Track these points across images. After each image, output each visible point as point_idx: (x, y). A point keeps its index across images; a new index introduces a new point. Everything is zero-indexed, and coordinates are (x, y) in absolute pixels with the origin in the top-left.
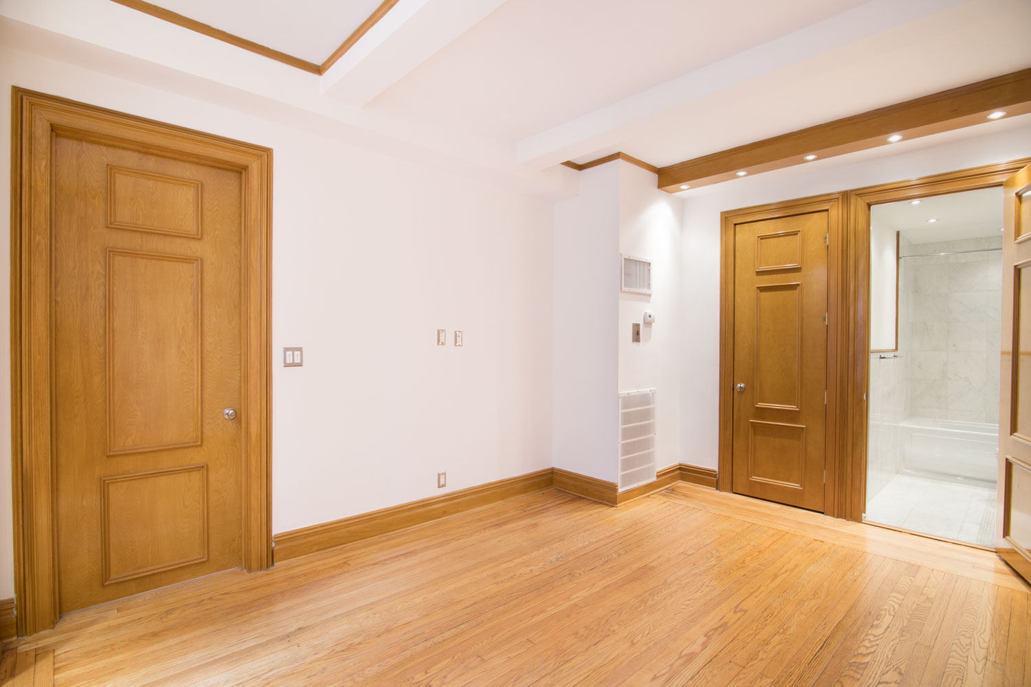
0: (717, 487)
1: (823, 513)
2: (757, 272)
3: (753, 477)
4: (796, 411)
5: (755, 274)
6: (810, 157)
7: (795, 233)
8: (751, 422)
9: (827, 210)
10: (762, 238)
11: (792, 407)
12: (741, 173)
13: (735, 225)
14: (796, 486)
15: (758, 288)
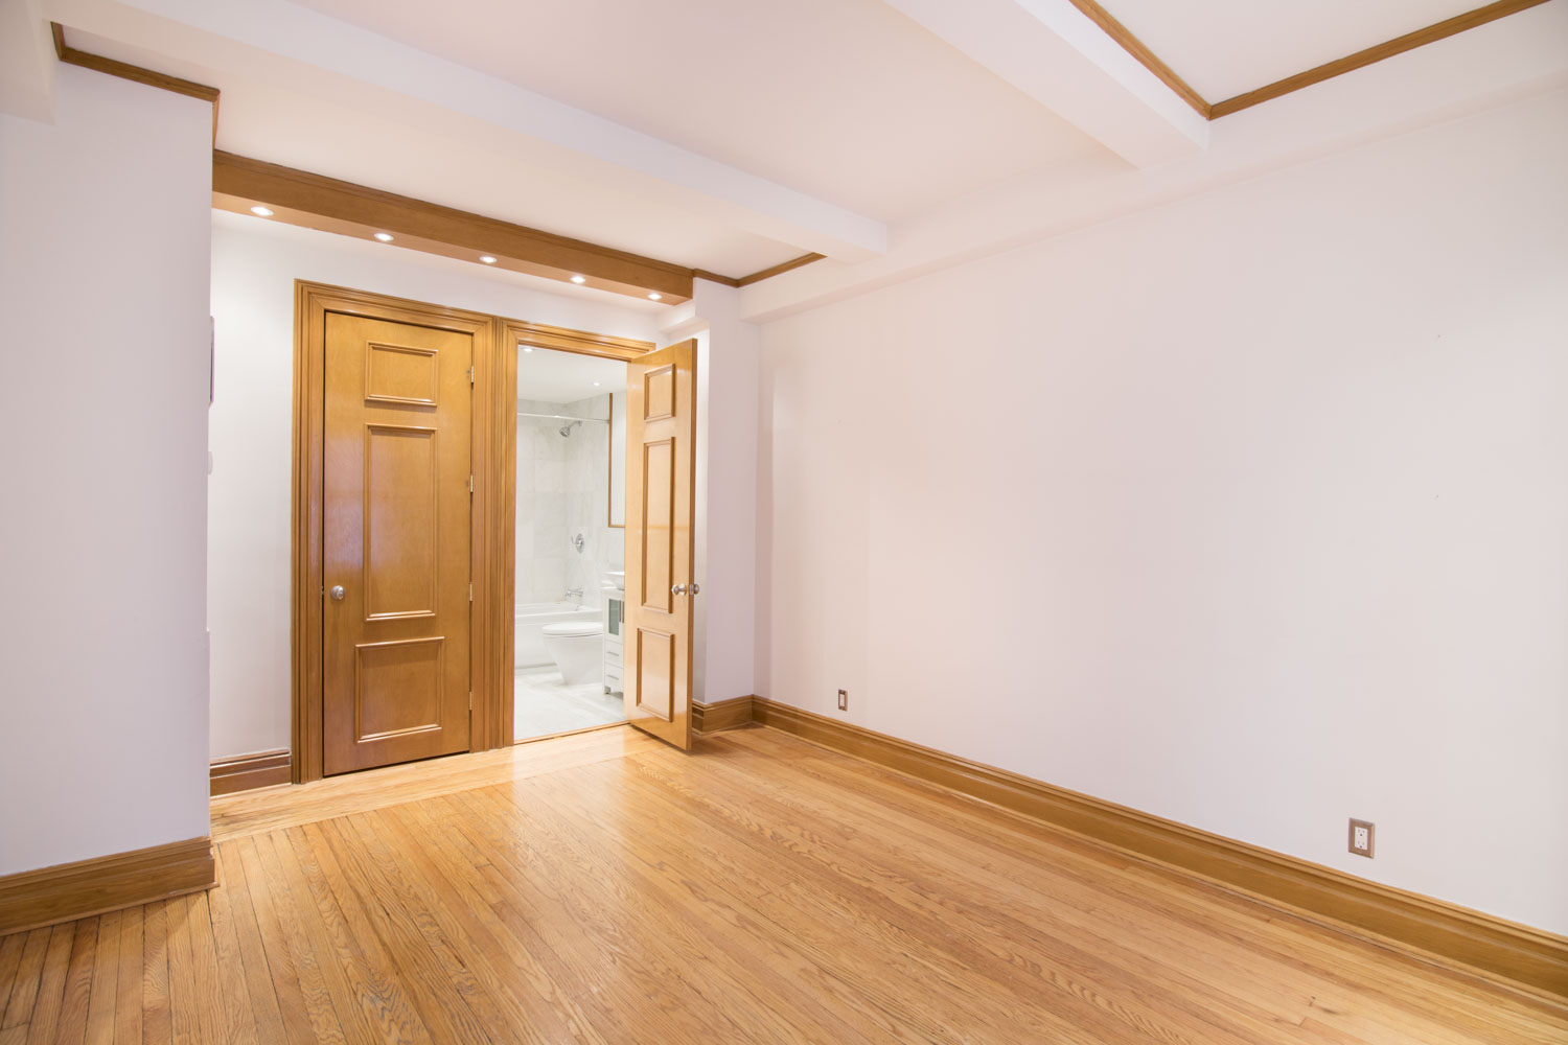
0: (297, 777)
1: (468, 752)
2: (367, 401)
3: (363, 737)
4: (430, 617)
5: (363, 403)
6: (489, 259)
7: (428, 354)
8: (360, 648)
9: (472, 334)
10: (376, 347)
11: (426, 613)
12: (384, 237)
13: (326, 311)
14: (432, 727)
15: (369, 427)
